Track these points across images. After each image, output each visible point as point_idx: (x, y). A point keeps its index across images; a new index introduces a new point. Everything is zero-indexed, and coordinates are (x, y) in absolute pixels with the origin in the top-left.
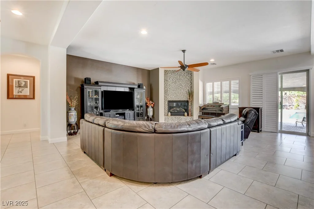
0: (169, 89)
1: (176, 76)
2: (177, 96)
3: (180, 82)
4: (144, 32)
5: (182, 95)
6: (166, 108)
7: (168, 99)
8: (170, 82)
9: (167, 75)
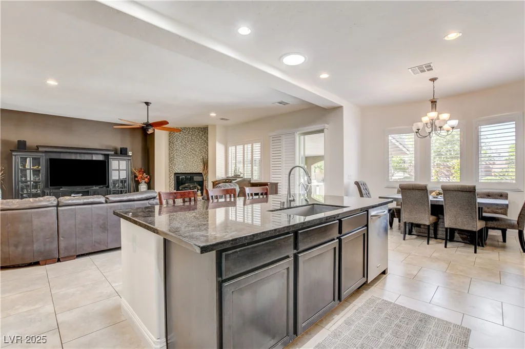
1: (186, 136)
2: (187, 166)
3: (193, 146)
4: (52, 82)
6: (172, 184)
7: (175, 170)
8: (178, 144)
9: (173, 135)
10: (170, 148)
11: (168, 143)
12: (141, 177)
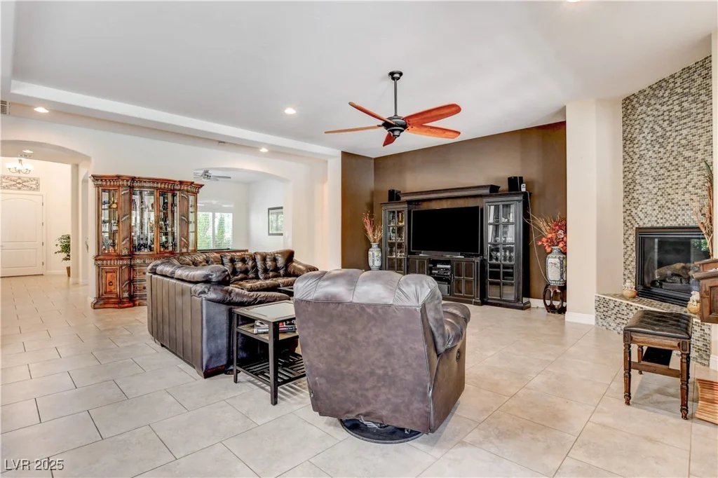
0: (641, 174)
1: (665, 108)
2: (669, 205)
5: (694, 197)
6: (631, 259)
7: (638, 220)
8: (644, 141)
9: (631, 117)
10: (627, 157)
11: (621, 143)
12: (551, 239)
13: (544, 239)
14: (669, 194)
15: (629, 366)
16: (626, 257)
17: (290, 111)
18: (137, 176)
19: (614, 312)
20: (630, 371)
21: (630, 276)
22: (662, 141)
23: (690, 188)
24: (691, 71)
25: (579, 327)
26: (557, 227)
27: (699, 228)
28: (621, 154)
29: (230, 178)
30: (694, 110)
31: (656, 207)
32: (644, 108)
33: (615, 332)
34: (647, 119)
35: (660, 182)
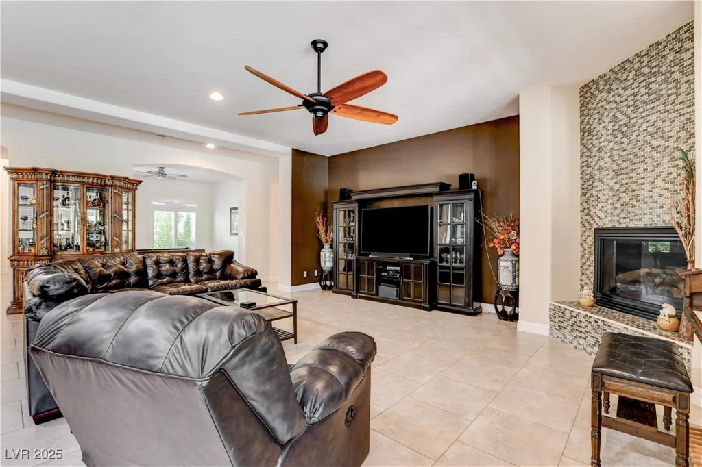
0: (601, 169)
1: (629, 92)
3: (653, 118)
5: (665, 193)
6: (588, 263)
7: (597, 220)
8: (604, 132)
9: (590, 106)
10: (585, 150)
11: (579, 135)
12: (503, 240)
13: (496, 241)
14: (634, 190)
15: (598, 422)
16: (584, 260)
17: (216, 96)
18: (59, 169)
19: (571, 323)
20: (600, 429)
21: (587, 281)
22: (624, 131)
23: (659, 182)
24: (661, 46)
25: (532, 337)
26: (510, 228)
27: (673, 229)
28: (579, 147)
29: (186, 176)
30: (665, 91)
31: (618, 205)
32: (605, 94)
33: (572, 345)
34: (608, 106)
35: (622, 176)
